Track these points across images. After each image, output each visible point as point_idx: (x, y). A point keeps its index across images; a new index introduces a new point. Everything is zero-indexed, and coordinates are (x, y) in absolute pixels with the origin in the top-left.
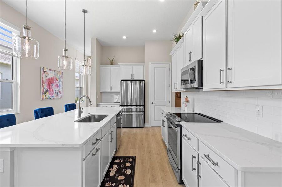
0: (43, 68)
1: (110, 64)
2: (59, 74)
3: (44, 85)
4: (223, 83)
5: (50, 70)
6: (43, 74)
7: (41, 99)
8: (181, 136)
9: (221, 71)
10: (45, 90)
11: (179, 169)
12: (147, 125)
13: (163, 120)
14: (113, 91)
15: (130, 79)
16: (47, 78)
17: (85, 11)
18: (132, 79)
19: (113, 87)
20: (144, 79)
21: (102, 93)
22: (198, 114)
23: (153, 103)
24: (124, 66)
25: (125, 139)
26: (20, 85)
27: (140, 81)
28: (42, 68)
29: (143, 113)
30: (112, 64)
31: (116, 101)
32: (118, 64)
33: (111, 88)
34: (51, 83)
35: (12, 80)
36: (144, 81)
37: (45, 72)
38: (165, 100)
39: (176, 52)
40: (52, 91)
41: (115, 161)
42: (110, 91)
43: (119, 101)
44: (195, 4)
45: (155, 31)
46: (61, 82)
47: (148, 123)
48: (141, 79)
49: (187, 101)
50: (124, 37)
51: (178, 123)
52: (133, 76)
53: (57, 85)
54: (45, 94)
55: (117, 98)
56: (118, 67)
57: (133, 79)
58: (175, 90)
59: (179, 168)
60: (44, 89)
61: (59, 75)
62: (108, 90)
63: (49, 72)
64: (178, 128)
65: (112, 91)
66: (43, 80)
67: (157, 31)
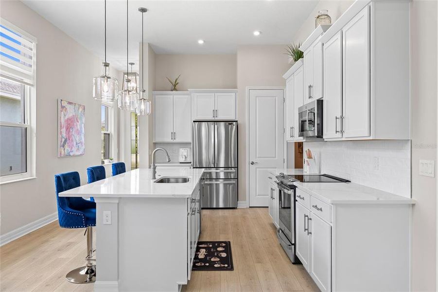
0: (62, 100)
1: (170, 89)
2: (80, 110)
3: (62, 130)
4: (338, 132)
5: (70, 103)
6: (61, 111)
7: (59, 156)
8: (295, 201)
9: (337, 118)
10: (63, 140)
11: (293, 244)
12: (242, 204)
13: (272, 189)
14: (178, 140)
15: (211, 118)
16: (66, 118)
17: (143, 10)
18: (213, 119)
19: (177, 134)
20: (237, 117)
21: (155, 144)
22: (325, 175)
23: (252, 163)
24: (198, 94)
25: (207, 223)
26: (35, 132)
27: (229, 123)
28: (59, 101)
29: (234, 182)
30: (175, 89)
31: (182, 160)
32: (189, 89)
33: (173, 134)
34: (71, 128)
35: (25, 123)
36: (237, 121)
37: (64, 108)
38: (275, 157)
39: (292, 77)
40: (72, 141)
41: (200, 246)
42: (172, 141)
43: (188, 161)
44: (317, 16)
45: (257, 33)
46: (83, 125)
47: (245, 200)
48: (232, 118)
49: (310, 157)
50: (201, 42)
51: (291, 183)
52: (215, 112)
53: (78, 130)
54: (63, 146)
55: (184, 154)
56: (187, 96)
57: (216, 119)
58: (292, 139)
59: (293, 242)
60: (62, 137)
61: (80, 112)
62: (168, 139)
63: (68, 107)
64: (292, 190)
65: (175, 141)
66: (61, 122)
67: (261, 32)
